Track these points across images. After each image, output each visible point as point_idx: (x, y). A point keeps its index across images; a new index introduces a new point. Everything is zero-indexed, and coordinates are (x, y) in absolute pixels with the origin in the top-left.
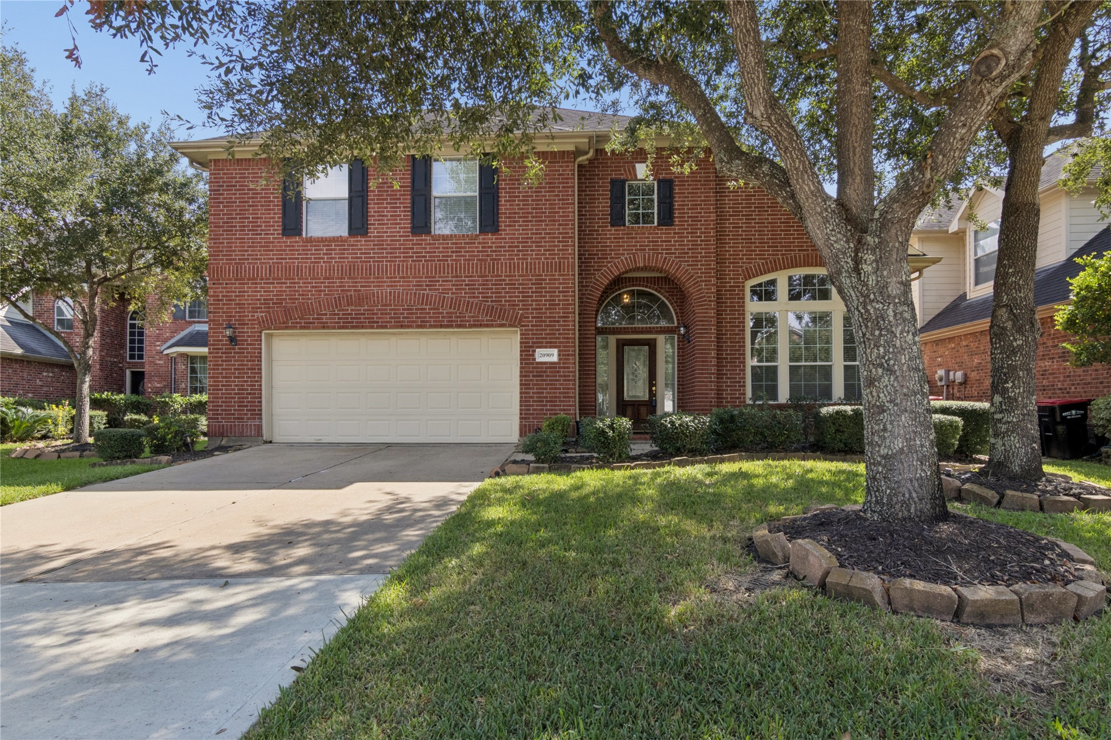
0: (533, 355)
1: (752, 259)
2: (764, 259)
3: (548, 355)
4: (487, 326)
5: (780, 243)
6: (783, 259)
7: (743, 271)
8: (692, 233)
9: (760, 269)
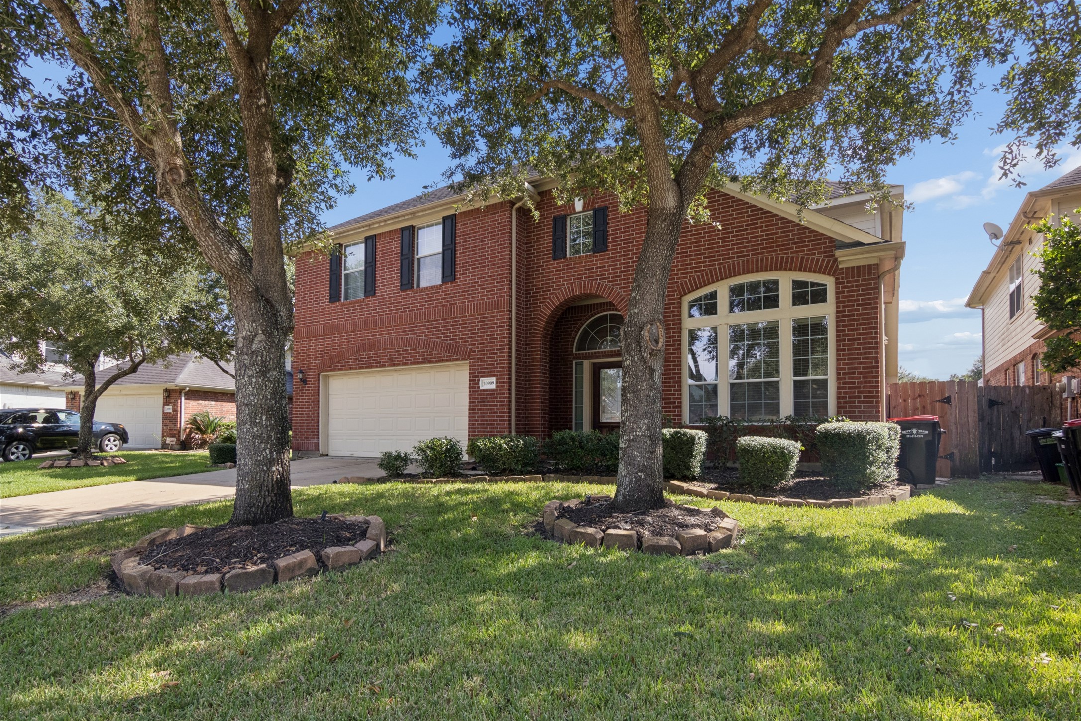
0: (478, 384)
1: (687, 273)
2: (699, 271)
3: (488, 384)
4: (447, 361)
5: (717, 252)
6: (720, 269)
7: (678, 287)
8: (624, 256)
9: (695, 282)
